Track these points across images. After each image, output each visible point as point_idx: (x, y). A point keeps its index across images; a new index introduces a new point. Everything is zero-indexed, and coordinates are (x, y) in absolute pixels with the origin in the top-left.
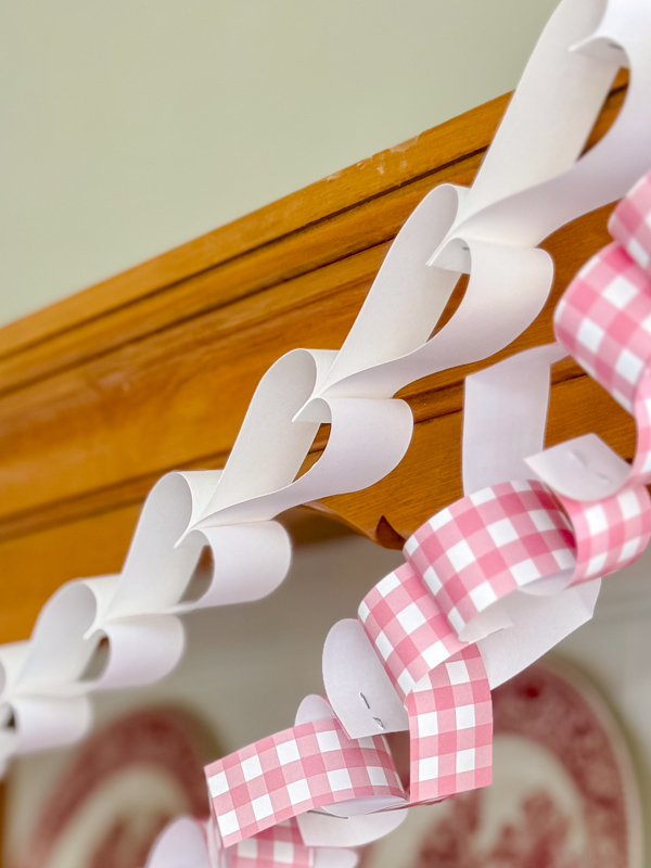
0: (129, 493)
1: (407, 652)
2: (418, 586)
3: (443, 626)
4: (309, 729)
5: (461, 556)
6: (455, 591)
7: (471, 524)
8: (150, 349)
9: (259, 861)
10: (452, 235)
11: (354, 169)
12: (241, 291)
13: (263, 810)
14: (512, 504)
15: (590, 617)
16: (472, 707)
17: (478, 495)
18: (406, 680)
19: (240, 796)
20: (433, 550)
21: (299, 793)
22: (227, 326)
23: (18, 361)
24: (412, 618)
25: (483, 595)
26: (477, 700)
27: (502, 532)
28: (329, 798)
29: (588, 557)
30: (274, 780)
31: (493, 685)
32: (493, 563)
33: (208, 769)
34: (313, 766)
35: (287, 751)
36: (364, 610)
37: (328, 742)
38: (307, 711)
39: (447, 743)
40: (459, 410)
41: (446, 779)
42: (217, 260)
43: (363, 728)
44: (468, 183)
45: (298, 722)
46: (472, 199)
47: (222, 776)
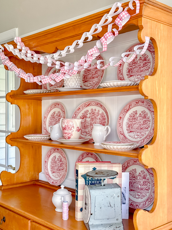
0: (82, 34)
3: (106, 40)
7: (108, 33)
15: (113, 40)
18: (103, 43)
20: (106, 35)
21: (94, 52)
24: (104, 39)
25: (109, 38)
27: (110, 34)
31: (107, 44)
32: (109, 36)
35: (93, 49)
37: (96, 49)
38: (95, 47)
39: (105, 48)
40: (108, 27)
43: (99, 48)
44: (108, 14)
46: (108, 15)
47: (89, 51)
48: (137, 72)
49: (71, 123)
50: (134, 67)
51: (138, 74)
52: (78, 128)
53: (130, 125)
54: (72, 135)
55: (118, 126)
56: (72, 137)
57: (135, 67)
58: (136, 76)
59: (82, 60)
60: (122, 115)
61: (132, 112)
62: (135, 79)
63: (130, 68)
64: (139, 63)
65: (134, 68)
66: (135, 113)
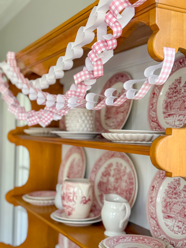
1: (92, 59)
2: (93, 52)
3: (96, 57)
4: (85, 71)
5: (97, 48)
6: (96, 52)
7: (98, 44)
8: (70, 30)
9: (81, 87)
10: (96, 12)
11: (89, 6)
12: (78, 22)
13: (80, 80)
14: (103, 42)
16: (101, 71)
17: (99, 41)
18: (92, 63)
19: (77, 79)
20: (94, 47)
21: (83, 78)
22: (77, 26)
23: (56, 33)
24: (93, 56)
25: (99, 52)
26: (101, 65)
27: (101, 45)
28: (87, 78)
29: (109, 47)
30: (81, 77)
31: (103, 64)
32: (100, 48)
33: (74, 76)
34: (85, 75)
35: (82, 73)
36: (88, 55)
37: (87, 72)
38: (84, 69)
39: (98, 70)
41: (98, 74)
42: (76, 18)
43: (90, 70)
45: (83, 70)
46: (98, 8)
47: (75, 77)
48: (180, 108)
49: (72, 190)
50: (174, 99)
51: (181, 112)
52: (84, 199)
53: (169, 204)
54: (73, 209)
55: (149, 202)
56: (74, 213)
57: (176, 100)
58: (178, 116)
59: (71, 91)
60: (156, 182)
61: (170, 183)
62: (175, 122)
63: (169, 100)
64: (183, 93)
65: (174, 101)
66: (177, 182)
